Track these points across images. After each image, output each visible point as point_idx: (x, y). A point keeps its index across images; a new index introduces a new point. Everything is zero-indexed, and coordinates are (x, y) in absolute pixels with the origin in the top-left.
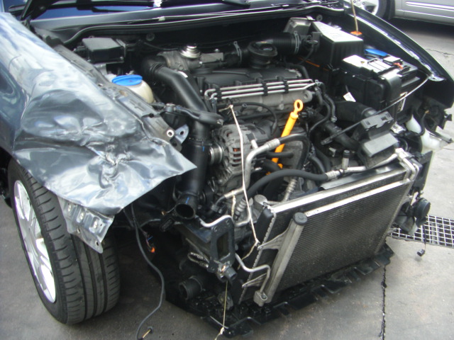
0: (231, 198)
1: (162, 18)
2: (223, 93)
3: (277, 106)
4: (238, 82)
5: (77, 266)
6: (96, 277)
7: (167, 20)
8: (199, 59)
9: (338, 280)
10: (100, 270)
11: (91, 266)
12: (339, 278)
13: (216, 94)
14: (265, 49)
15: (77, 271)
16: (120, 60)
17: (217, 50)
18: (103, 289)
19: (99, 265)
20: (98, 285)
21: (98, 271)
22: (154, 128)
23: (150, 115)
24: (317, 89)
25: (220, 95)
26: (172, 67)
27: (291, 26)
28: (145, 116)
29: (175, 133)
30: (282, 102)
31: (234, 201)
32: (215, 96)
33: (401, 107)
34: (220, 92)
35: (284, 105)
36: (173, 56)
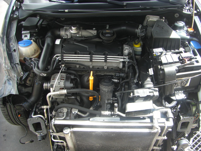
0: (44, 109)
2: (64, 57)
4: (78, 51)
8: (78, 33)
14: (107, 35)
17: (94, 28)
22: (17, 70)
23: (18, 64)
24: (127, 63)
25: (62, 58)
26: (62, 36)
27: (147, 20)
28: (16, 63)
29: (24, 75)
30: (105, 65)
31: (45, 111)
32: (60, 58)
33: (186, 84)
34: (62, 56)
35: (108, 67)
36: (66, 30)
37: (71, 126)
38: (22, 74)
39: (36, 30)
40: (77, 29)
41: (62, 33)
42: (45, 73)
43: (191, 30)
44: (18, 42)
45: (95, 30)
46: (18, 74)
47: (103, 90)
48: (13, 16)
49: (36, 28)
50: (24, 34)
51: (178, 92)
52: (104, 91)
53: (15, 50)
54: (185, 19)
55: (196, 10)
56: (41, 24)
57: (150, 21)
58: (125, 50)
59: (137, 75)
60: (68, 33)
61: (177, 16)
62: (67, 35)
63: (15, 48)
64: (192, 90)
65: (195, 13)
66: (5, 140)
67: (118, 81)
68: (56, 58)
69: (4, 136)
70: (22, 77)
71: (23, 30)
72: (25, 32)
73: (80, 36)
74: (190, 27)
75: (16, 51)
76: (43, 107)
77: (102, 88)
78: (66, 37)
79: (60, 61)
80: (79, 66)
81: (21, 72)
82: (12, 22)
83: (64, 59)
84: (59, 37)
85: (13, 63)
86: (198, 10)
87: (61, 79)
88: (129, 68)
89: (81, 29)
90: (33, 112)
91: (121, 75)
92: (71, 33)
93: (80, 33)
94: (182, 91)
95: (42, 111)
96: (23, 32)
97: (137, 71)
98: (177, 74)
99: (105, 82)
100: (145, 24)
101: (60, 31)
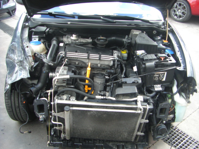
0: (48, 93)
1: (69, 23)
2: (67, 54)
3: (97, 65)
4: (78, 51)
5: (10, 100)
6: (16, 107)
7: (71, 24)
8: (77, 40)
9: (111, 146)
10: (18, 105)
11: (14, 102)
12: (112, 145)
13: (64, 54)
14: (101, 41)
15: (10, 102)
16: (43, 36)
17: (90, 38)
18: (19, 112)
19: (17, 103)
20: (17, 109)
21: (17, 105)
22: (29, 61)
23: (30, 56)
24: (116, 61)
25: (65, 55)
26: (65, 41)
27: (132, 34)
28: (29, 56)
29: (34, 64)
30: (99, 63)
31: (49, 94)
32: (63, 55)
33: (162, 79)
34: (66, 53)
35: (101, 65)
36: (68, 38)
37: (71, 105)
38: (33, 64)
39: (44, 35)
40: (76, 37)
41: (65, 39)
42: (52, 63)
43: (166, 42)
44: (30, 42)
45: (91, 39)
46: (30, 64)
47: (96, 83)
48: (25, 24)
49: (44, 34)
50: (34, 38)
51: (156, 85)
52: (98, 83)
53: (27, 47)
54: (161, 35)
55: (169, 28)
56: (48, 31)
57: (134, 34)
58: (114, 54)
59: (124, 71)
60: (69, 40)
61: (155, 32)
62: (69, 41)
63: (28, 45)
64: (167, 85)
65: (168, 30)
66: (3, 134)
67: (109, 78)
68: (60, 55)
69: (2, 130)
70: (33, 66)
71: (34, 35)
72: (35, 36)
73: (79, 42)
74: (165, 40)
75: (29, 47)
76: (47, 91)
77: (96, 80)
78: (68, 43)
79: (63, 57)
80: (78, 63)
81: (32, 62)
82: (24, 29)
83: (67, 56)
84: (62, 42)
85: (26, 55)
86: (171, 28)
87: (64, 69)
88: (118, 65)
89: (80, 38)
90: (38, 97)
91: (111, 71)
92: (72, 39)
93: (79, 40)
94: (160, 85)
95: (46, 95)
96: (33, 36)
97: (124, 68)
98: (156, 69)
99: (98, 76)
100: (130, 36)
101: (63, 38)
